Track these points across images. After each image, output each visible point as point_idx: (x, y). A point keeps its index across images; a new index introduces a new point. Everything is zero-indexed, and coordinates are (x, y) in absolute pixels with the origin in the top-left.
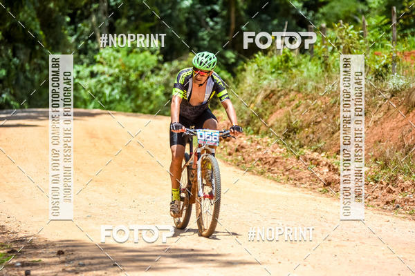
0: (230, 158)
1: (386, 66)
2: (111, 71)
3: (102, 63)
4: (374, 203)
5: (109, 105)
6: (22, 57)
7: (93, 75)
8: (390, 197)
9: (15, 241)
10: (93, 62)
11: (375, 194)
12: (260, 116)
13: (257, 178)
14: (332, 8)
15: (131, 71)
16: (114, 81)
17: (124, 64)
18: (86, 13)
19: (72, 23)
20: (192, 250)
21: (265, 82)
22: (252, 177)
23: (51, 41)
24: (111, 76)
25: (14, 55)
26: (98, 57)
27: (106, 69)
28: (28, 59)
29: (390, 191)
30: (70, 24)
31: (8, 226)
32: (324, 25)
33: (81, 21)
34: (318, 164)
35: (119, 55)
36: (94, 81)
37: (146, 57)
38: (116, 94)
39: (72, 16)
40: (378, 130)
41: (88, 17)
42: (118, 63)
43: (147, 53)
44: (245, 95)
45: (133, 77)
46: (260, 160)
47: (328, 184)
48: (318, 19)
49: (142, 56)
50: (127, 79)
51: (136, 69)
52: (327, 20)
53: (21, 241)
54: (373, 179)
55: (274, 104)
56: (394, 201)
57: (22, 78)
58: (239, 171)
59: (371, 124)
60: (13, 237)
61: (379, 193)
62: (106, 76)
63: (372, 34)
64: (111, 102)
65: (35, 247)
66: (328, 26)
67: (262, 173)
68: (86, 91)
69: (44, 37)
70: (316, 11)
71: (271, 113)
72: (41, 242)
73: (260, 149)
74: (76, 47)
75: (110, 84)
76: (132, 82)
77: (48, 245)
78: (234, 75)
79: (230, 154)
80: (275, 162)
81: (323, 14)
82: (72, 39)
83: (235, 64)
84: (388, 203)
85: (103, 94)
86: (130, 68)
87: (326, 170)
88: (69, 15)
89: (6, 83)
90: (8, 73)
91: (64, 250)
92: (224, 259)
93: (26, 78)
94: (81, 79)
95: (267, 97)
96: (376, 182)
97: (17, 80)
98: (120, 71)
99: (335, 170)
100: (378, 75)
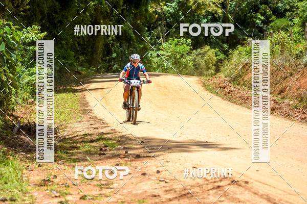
0: (225, 97)
1: (301, 52)
2: (168, 54)
3: (163, 50)
4: (296, 119)
5: (166, 71)
6: (124, 47)
7: (158, 56)
8: (304, 116)
9: (120, 137)
10: (159, 49)
11: (296, 115)
12: (240, 76)
13: (239, 107)
14: (276, 23)
15: (177, 54)
16: (169, 59)
17: (174, 51)
18: (155, 26)
19: (148, 30)
20: (207, 142)
21: (243, 60)
22: (236, 106)
23: (138, 39)
24: (167, 56)
25: (121, 46)
26: (161, 47)
27: (165, 53)
28: (127, 48)
29: (304, 113)
30: (147, 31)
31: (117, 129)
32: (272, 32)
33: (153, 29)
35: (172, 46)
36: (159, 58)
37: (185, 47)
38: (170, 65)
39: (149, 27)
41: (156, 28)
42: (171, 50)
43: (185, 45)
44: (233, 65)
45: (178, 57)
46: (240, 97)
47: (273, 109)
48: (269, 29)
49: (182, 47)
50: (175, 58)
51: (179, 53)
52: (273, 29)
53: (123, 137)
54: (295, 107)
55: (247, 70)
56: (305, 118)
57: (124, 57)
58: (229, 103)
59: (294, 80)
60: (120, 135)
61: (298, 114)
62: (165, 56)
63: (295, 36)
64: (167, 69)
65: (130, 140)
66: (274, 32)
67: (241, 104)
68: (155, 64)
69: (135, 37)
70: (268, 25)
71: (246, 75)
72: (133, 138)
73: (240, 92)
74: (151, 42)
75: (167, 60)
76: (177, 59)
77: (136, 139)
78: (227, 56)
79: (225, 95)
80: (248, 98)
81: (271, 26)
82: (149, 38)
83: (228, 51)
84: (302, 119)
85: (163, 65)
86: (177, 53)
87: (272, 102)
88: (147, 27)
89: (116, 60)
90: (118, 55)
91: (144, 141)
92: (222, 146)
93: (126, 57)
94: (152, 57)
95: (244, 67)
96: (297, 108)
97: (122, 58)
98: (172, 54)
99: (277, 103)
100: (298, 56)
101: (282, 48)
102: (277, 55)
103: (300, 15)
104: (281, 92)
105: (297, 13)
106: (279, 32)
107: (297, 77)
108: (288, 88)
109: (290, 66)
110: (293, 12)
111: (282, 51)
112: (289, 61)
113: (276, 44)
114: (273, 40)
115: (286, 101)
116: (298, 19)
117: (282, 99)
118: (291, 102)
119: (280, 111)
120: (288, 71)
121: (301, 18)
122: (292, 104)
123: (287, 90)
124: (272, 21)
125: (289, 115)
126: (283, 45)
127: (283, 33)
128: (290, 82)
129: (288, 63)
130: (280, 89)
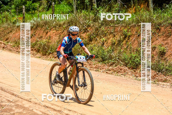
1: (15, 21)
4: (14, 52)
8: (17, 50)
11: (14, 50)
14: (4, 8)
29: (17, 49)
32: (2, 12)
34: (1, 43)
40: (14, 35)
47: (3, 48)
52: (2, 11)
54: (13, 46)
56: (18, 51)
59: (13, 34)
61: (15, 49)
84: (17, 52)
87: (3, 44)
99: (5, 45)
100: (14, 23)
101: (6, 19)
102: (4, 23)
103: (15, 4)
104: (7, 39)
105: (13, 3)
106: (5, 12)
107: (13, 32)
108: (10, 37)
109: (11, 27)
110: (11, 2)
111: (7, 21)
112: (10, 25)
113: (4, 18)
114: (2, 16)
115: (9, 43)
116: (14, 6)
117: (7, 42)
118: (12, 44)
119: (6, 48)
120: (10, 30)
121: (15, 5)
122: (12, 45)
123: (10, 38)
124: (2, 7)
125: (11, 50)
126: (7, 18)
127: (7, 12)
128: (11, 35)
129: (9, 26)
130: (6, 38)
